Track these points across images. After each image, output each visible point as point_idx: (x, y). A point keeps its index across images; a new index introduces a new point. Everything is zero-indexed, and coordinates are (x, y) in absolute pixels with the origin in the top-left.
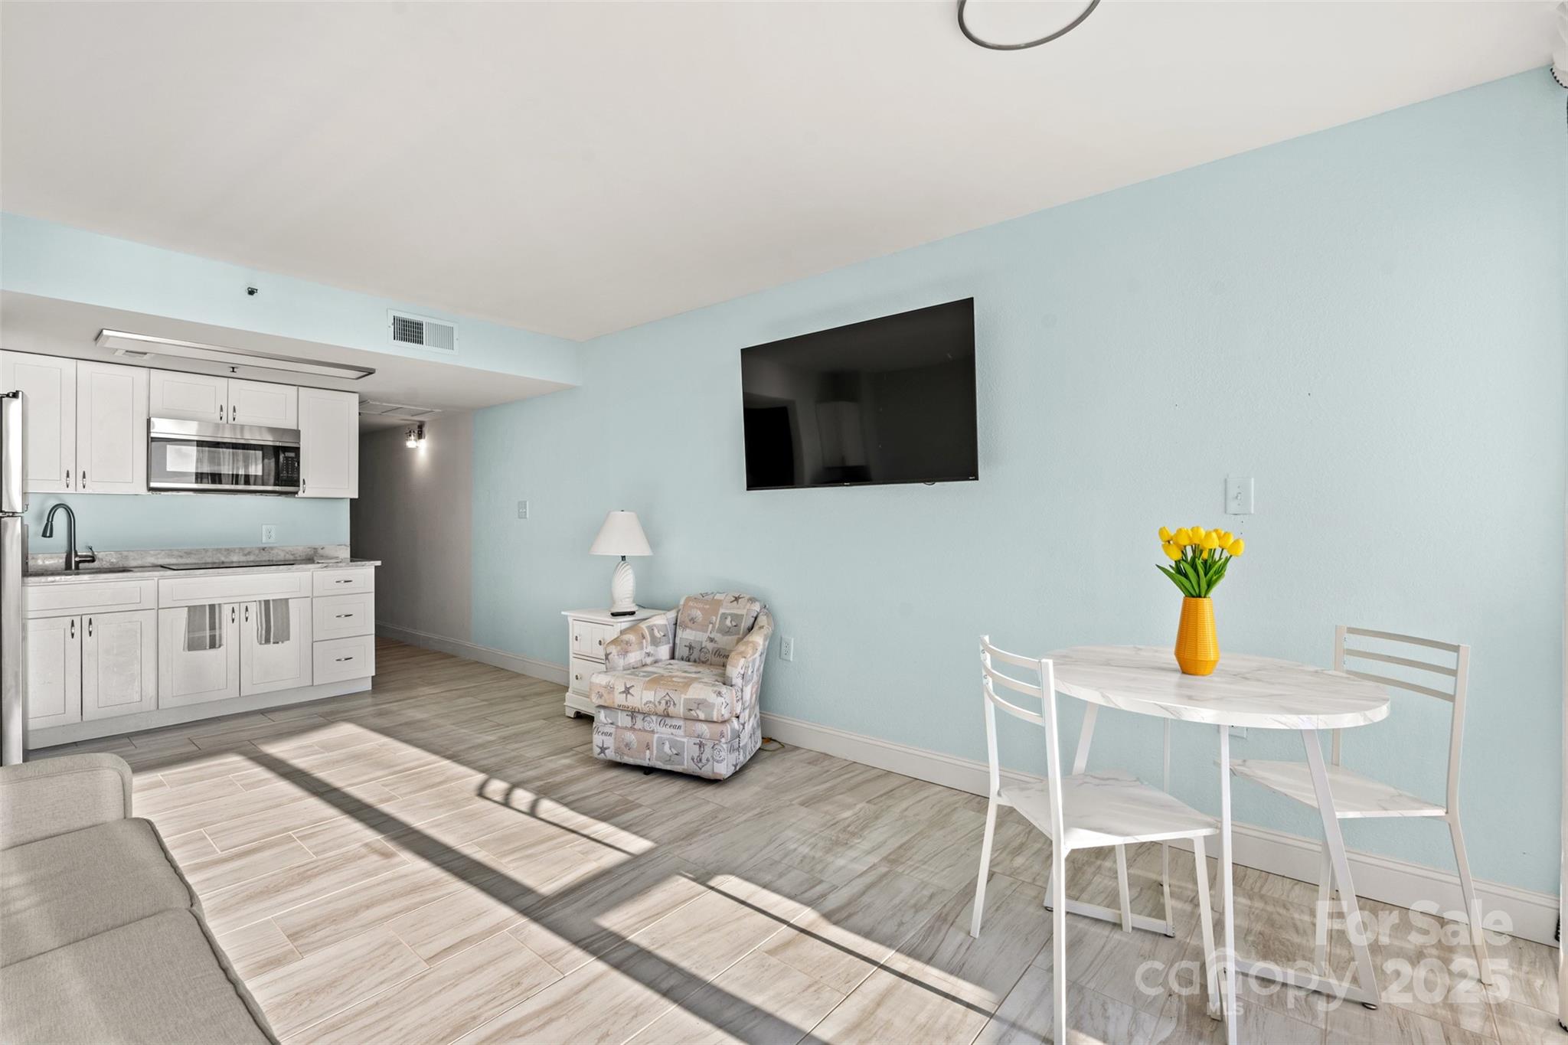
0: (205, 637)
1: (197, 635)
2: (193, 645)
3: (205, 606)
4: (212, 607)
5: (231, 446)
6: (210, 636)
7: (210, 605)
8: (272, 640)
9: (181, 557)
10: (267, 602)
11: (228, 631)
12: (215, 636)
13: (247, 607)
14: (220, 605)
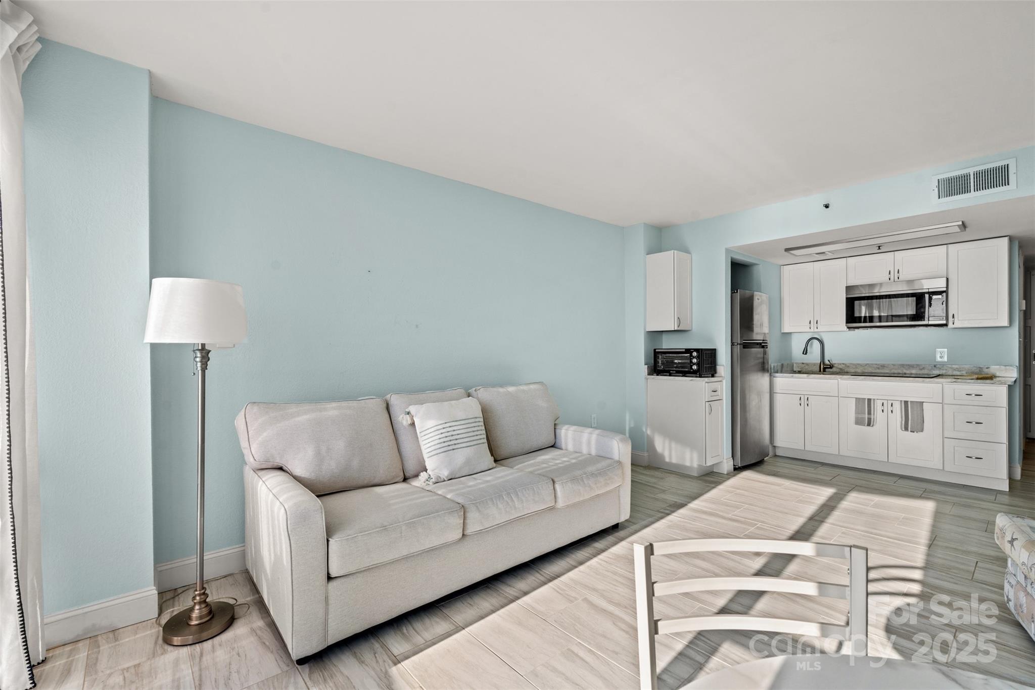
0: (865, 418)
1: (860, 416)
2: (859, 422)
3: (865, 399)
4: (869, 400)
5: (891, 297)
6: (868, 418)
7: (868, 399)
8: (909, 429)
9: (879, 368)
10: (906, 402)
11: (879, 416)
12: (871, 419)
13: (892, 404)
14: (874, 399)
